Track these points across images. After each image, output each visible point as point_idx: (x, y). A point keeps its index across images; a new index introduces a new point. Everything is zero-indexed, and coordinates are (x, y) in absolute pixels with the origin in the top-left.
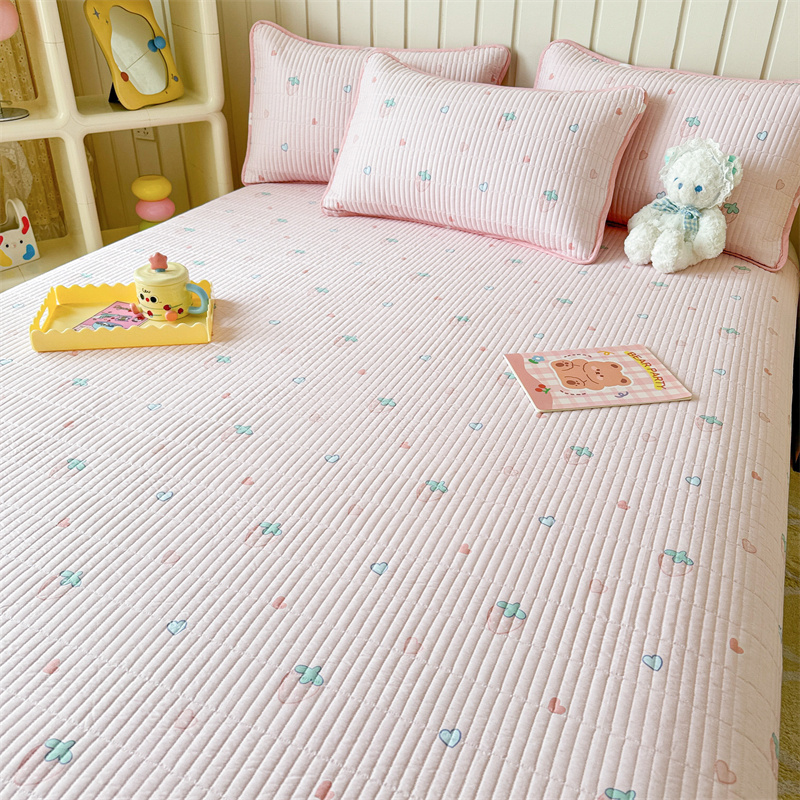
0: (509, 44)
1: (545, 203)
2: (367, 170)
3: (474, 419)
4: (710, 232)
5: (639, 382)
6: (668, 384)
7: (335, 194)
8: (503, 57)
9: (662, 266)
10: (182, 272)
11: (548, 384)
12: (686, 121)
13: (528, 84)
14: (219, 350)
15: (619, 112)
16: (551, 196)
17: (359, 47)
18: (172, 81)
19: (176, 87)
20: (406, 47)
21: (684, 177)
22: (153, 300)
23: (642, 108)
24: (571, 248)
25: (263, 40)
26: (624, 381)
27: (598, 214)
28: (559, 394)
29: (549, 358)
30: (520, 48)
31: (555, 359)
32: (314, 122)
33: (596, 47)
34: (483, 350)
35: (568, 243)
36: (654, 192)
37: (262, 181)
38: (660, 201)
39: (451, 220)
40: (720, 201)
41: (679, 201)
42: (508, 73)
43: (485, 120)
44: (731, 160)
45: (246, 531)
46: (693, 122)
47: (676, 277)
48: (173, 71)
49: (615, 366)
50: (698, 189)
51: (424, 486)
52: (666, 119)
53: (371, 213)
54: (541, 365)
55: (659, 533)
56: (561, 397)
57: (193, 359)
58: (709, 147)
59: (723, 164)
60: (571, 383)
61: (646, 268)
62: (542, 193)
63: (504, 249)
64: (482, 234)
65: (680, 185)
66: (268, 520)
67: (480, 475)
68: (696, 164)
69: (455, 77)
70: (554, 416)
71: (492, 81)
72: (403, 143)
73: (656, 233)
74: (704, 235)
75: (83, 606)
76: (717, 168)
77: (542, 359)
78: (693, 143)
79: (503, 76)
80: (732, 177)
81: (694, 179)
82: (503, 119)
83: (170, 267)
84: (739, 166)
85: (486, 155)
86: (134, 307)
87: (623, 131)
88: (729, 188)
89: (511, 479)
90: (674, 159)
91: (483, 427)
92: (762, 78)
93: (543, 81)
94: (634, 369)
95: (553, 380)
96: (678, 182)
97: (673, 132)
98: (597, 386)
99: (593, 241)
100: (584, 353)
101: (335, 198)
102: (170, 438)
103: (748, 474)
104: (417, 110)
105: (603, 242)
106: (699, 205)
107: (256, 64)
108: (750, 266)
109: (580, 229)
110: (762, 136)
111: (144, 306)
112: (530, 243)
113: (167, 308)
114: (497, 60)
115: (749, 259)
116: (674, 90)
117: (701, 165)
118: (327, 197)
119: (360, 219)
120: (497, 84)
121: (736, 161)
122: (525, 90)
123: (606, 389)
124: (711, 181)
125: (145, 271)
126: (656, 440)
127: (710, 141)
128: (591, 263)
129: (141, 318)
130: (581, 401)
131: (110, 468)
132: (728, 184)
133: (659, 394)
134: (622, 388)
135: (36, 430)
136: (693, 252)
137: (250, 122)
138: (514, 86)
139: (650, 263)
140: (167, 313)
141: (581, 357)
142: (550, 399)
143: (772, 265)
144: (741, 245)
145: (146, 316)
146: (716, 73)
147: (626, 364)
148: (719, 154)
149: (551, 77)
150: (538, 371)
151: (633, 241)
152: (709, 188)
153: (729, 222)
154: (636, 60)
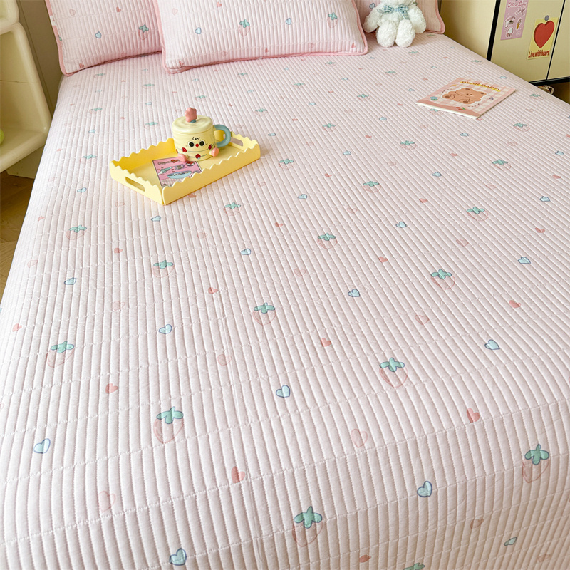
1: (331, 22)
2: (198, 31)
5: (488, 92)
6: (499, 88)
11: (458, 106)
16: (333, 17)
24: (353, 47)
28: (470, 108)
32: (118, 10)
35: (351, 44)
37: (82, 68)
39: (266, 51)
49: (468, 89)
53: (205, 63)
54: (440, 100)
56: (473, 109)
60: (466, 102)
62: (327, 16)
72: (219, 5)
77: (436, 97)
94: (476, 88)
109: (355, 33)
126: (533, 110)
128: (368, 52)
134: (487, 96)
143: (440, 30)
147: (470, 87)
150: (445, 103)
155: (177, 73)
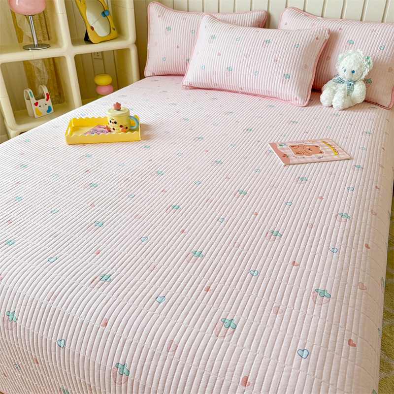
0: (266, 10)
1: (284, 80)
2: (203, 67)
3: (256, 168)
4: (359, 91)
5: (327, 152)
6: (340, 153)
7: (188, 79)
8: (264, 15)
9: (337, 107)
10: (127, 111)
11: (288, 154)
12: (348, 42)
13: (275, 27)
14: (145, 143)
15: (317, 39)
16: (287, 76)
17: (198, 13)
18: (112, 30)
19: (114, 33)
20: (219, 12)
21: (346, 67)
22: (115, 123)
23: (327, 36)
24: (296, 100)
25: (154, 10)
26: (321, 152)
27: (308, 84)
28: (292, 158)
29: (288, 144)
30: (271, 11)
31: (291, 144)
32: (178, 47)
33: (306, 10)
34: (259, 142)
35: (295, 97)
36: (334, 74)
37: (154, 75)
38: (336, 78)
39: (242, 89)
40: (363, 77)
41: (345, 77)
42: (266, 22)
43: (257, 44)
44: (368, 58)
45: (166, 208)
46: (351, 42)
47: (343, 111)
48: (113, 26)
49: (317, 147)
50: (353, 72)
51: (237, 192)
52: (339, 41)
53: (205, 87)
54: (284, 147)
55: (336, 207)
56: (294, 159)
57: (134, 147)
58: (358, 53)
59: (364, 60)
60: (298, 153)
61: (330, 108)
62: (283, 75)
63: (266, 101)
64: (255, 95)
65: (345, 70)
66: (174, 204)
67: (260, 188)
68: (352, 61)
69: (242, 25)
70: (290, 166)
71: (259, 26)
72: (219, 54)
73: (334, 92)
74: (356, 93)
75: (106, 233)
76: (361, 62)
77: (285, 145)
78: (351, 51)
79: (264, 24)
80: (368, 66)
81: (351, 67)
82: (265, 42)
83: (122, 109)
84: (371, 61)
85: (257, 59)
86: (107, 126)
87: (319, 47)
88: (367, 71)
89: (273, 189)
90: (342, 59)
91: (260, 171)
92: (382, 22)
93: (282, 26)
94: (325, 148)
95: (290, 152)
96: (344, 69)
97: (342, 47)
98: (309, 154)
99: (306, 96)
100: (303, 141)
101: (188, 81)
102: (130, 176)
103: (374, 187)
104: (225, 40)
105: (311, 97)
106: (353, 79)
107: (151, 21)
108: (377, 107)
109: (300, 91)
110: (382, 48)
111: (111, 126)
112: (278, 98)
113: (121, 126)
114: (261, 17)
115: (376, 104)
116: (342, 28)
117: (354, 61)
118: (185, 81)
119: (200, 90)
120: (261, 27)
121: (370, 59)
122: (274, 30)
123: (313, 156)
124: (359, 68)
125: (112, 110)
126: (335, 174)
127: (358, 50)
128: (306, 106)
129: (110, 131)
130: (302, 160)
131: (108, 186)
132: (367, 69)
133: (336, 157)
134: (320, 155)
135: (74, 173)
136: (351, 100)
137: (148, 48)
138: (269, 28)
139: (332, 106)
140: (121, 128)
141: (302, 143)
142: (289, 160)
143: (387, 106)
144: (373, 97)
145: (112, 130)
146: (361, 20)
147: (322, 146)
148: (363, 56)
149: (286, 24)
150: (283, 149)
151: (324, 97)
152: (358, 71)
153: (367, 87)
154: (325, 15)
155: (187, 89)
